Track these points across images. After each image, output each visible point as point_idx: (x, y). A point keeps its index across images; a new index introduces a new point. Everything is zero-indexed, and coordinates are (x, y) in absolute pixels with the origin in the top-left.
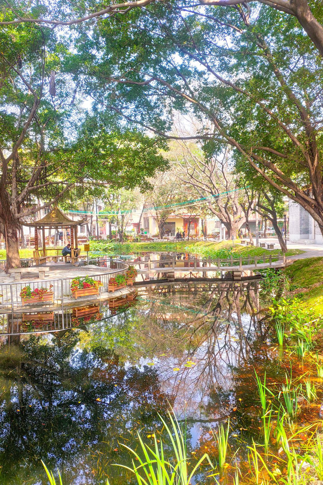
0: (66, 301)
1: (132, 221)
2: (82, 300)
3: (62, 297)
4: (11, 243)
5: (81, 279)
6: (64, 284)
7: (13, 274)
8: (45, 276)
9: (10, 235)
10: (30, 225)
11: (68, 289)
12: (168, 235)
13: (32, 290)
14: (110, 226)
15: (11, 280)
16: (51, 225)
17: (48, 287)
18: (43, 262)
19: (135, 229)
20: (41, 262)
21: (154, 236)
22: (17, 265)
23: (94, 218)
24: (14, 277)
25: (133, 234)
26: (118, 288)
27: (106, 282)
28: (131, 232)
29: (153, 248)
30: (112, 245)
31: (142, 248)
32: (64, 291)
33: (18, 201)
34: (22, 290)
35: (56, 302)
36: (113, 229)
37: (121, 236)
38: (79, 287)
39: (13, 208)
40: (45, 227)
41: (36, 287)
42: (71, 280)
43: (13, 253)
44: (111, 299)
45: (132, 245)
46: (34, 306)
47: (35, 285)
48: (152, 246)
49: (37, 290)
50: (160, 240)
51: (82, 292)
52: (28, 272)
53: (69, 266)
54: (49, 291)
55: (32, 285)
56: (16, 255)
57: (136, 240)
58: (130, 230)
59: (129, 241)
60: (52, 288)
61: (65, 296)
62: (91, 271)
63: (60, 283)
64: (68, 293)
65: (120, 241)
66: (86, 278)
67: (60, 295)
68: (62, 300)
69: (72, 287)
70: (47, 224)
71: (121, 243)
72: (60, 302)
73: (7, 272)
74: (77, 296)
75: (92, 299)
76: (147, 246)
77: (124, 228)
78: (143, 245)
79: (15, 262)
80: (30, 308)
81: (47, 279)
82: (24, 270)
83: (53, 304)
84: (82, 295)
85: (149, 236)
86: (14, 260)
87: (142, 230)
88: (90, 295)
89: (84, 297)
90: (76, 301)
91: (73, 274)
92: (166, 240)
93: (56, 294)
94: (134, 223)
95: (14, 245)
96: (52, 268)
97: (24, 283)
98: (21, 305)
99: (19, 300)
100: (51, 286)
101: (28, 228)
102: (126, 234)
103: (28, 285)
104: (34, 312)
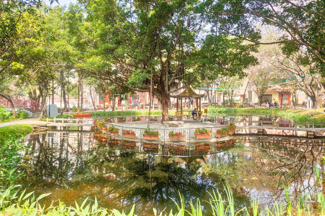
0: (192, 141)
1: (240, 93)
2: (201, 141)
3: (190, 138)
4: (164, 107)
5: (200, 129)
6: (191, 131)
7: (165, 124)
8: (181, 126)
9: (164, 103)
10: (174, 97)
11: (193, 134)
12: (266, 104)
13: (174, 133)
14: (224, 97)
15: (165, 127)
16: (186, 97)
17: (183, 132)
18: (181, 118)
19: (242, 99)
20: (180, 118)
21: (255, 104)
22: (167, 119)
23: (213, 91)
24: (165, 126)
25: (239, 102)
26: (222, 136)
27: (215, 132)
28: (238, 100)
29: (254, 112)
30: (224, 109)
31: (245, 112)
32: (191, 135)
33: (169, 85)
34: (169, 132)
35: (186, 141)
36: (225, 98)
37: (231, 104)
38: (199, 134)
39: (166, 88)
40: (182, 98)
41: (176, 132)
42: (195, 129)
43: (165, 113)
44: (217, 142)
45: (239, 109)
46: (175, 142)
47: (176, 130)
48: (253, 111)
49: (177, 133)
50: (259, 107)
51: (201, 136)
52: (173, 124)
53: (195, 121)
54: (183, 134)
55: (174, 130)
56: (167, 114)
57: (242, 107)
58: (238, 99)
59: (236, 107)
60: (185, 133)
61: (191, 138)
62: (208, 125)
63: (189, 130)
64: (193, 136)
65: (230, 107)
66: (203, 129)
67: (189, 137)
68: (190, 140)
69: (195, 133)
70: (184, 96)
71: (231, 108)
72: (188, 141)
73: (162, 123)
74: (198, 138)
75: (206, 141)
76: (249, 111)
77: (233, 98)
78: (246, 110)
79: (166, 118)
80: (173, 143)
81: (182, 128)
82: (170, 122)
83: (185, 142)
84: (200, 138)
85: (251, 103)
86: (166, 117)
87: (247, 99)
88: (205, 139)
89: (202, 139)
90: (197, 141)
91: (196, 126)
92: (264, 107)
93: (186, 136)
94: (241, 94)
95: (166, 108)
96: (185, 122)
97: (171, 129)
98: (169, 140)
99: (168, 138)
100: (184, 132)
101: (173, 98)
102: (235, 102)
103: (172, 130)
104: (175, 145)
